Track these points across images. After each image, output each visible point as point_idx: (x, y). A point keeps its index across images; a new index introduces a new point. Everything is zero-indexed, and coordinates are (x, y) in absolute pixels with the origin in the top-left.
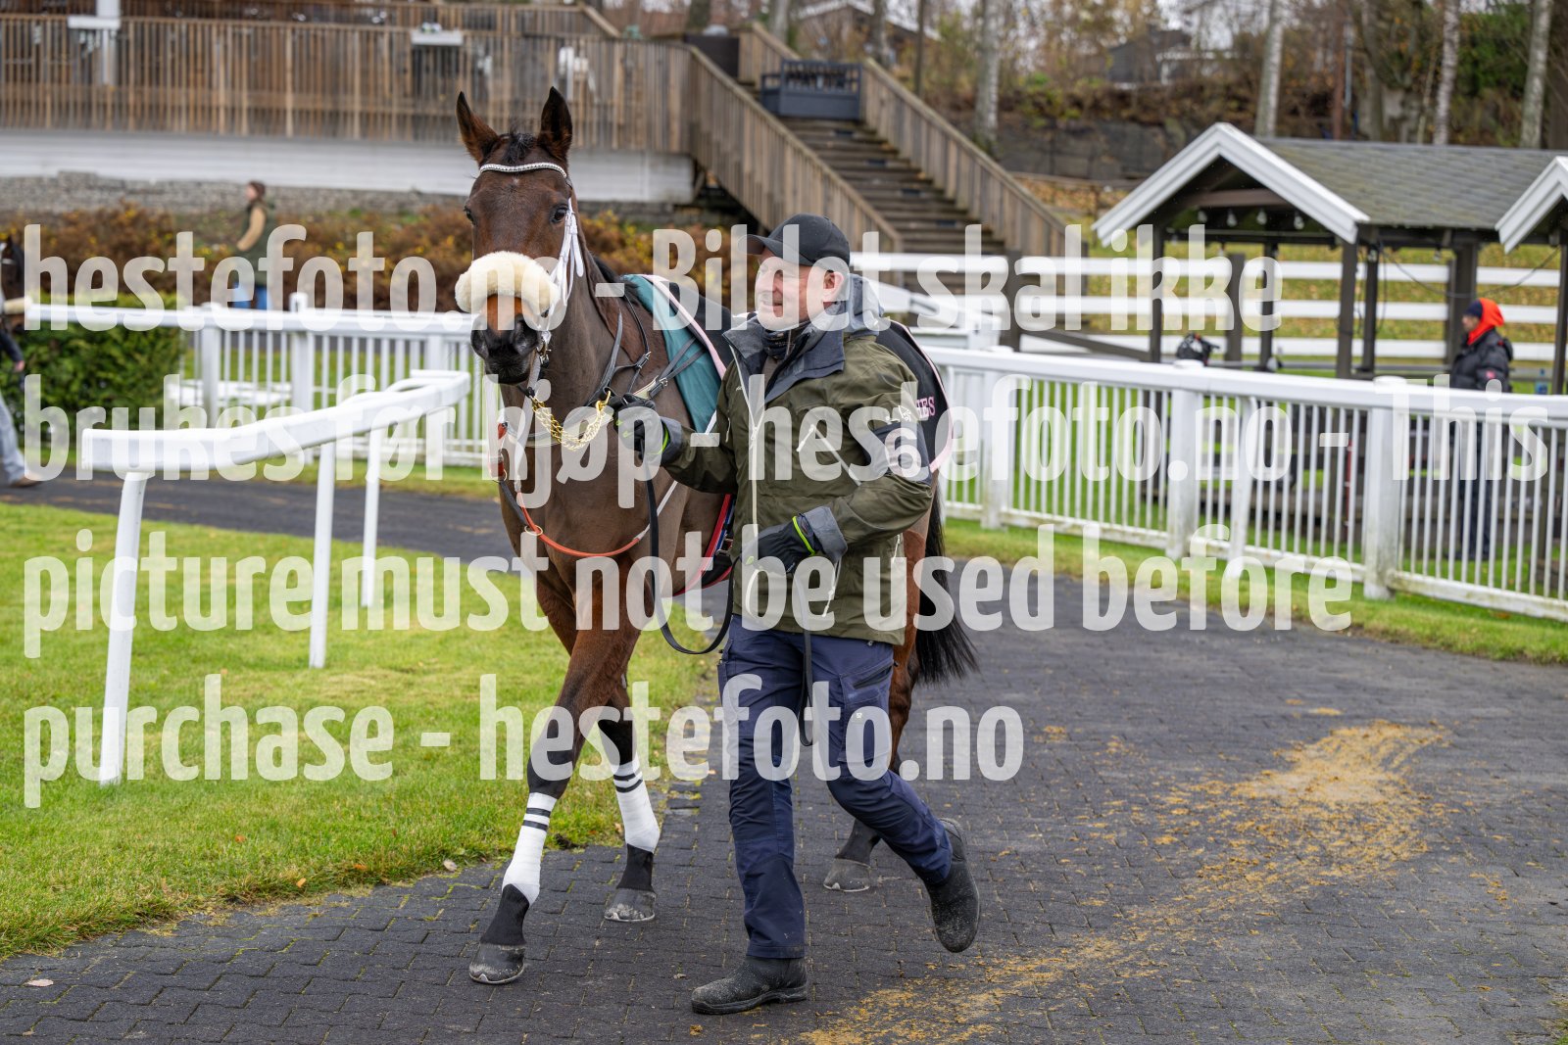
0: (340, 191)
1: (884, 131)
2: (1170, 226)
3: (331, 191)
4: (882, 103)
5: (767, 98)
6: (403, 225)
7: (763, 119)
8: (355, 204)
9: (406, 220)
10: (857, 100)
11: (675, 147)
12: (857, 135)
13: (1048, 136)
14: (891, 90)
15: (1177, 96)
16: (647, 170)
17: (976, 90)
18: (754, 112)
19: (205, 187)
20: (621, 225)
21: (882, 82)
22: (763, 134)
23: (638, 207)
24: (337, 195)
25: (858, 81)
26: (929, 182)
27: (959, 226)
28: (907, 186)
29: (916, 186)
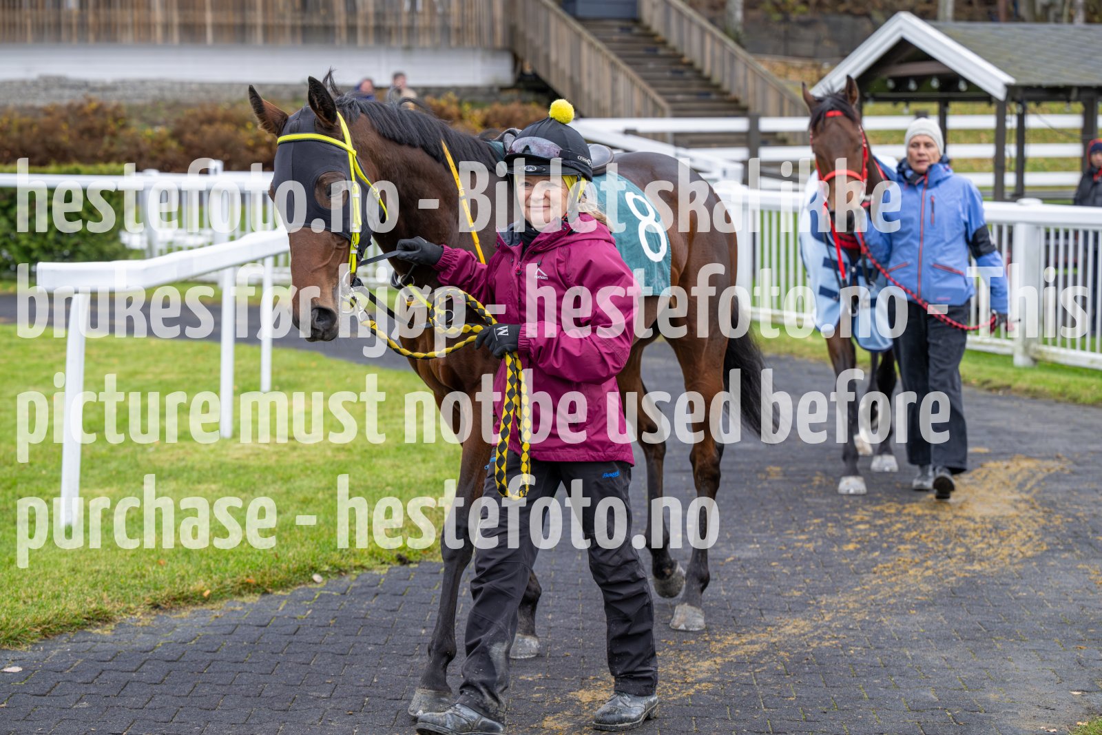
1: (656, 27)
2: (867, 91)
4: (655, 6)
5: (568, 7)
7: (564, 21)
10: (635, 5)
11: (499, 42)
12: (636, 31)
13: (783, 27)
16: (478, 61)
18: (558, 16)
20: (460, 104)
22: (565, 33)
23: (473, 90)
26: (690, 65)
27: (714, 97)
28: (674, 67)
29: (681, 68)
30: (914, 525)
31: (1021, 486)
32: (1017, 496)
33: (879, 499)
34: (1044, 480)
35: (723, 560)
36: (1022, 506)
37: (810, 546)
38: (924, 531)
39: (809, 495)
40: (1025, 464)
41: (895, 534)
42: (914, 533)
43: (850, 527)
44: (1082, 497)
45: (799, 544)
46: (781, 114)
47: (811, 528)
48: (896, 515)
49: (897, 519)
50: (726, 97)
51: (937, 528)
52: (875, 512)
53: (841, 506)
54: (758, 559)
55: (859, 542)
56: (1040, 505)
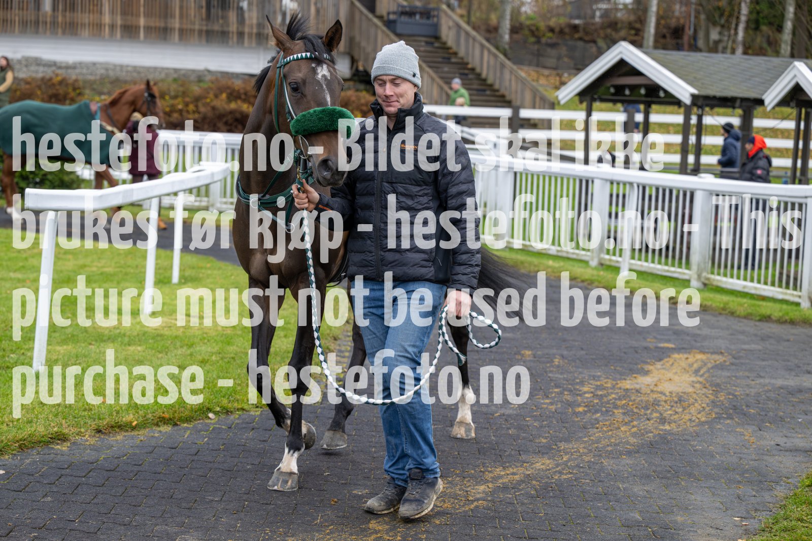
0: (168, 69)
1: (450, 42)
2: (595, 94)
3: (163, 69)
4: (449, 28)
5: (390, 24)
6: (200, 87)
7: (388, 36)
8: (175, 76)
9: (202, 85)
10: (436, 26)
11: (342, 49)
12: (436, 45)
13: (536, 47)
14: (454, 21)
15: (603, 27)
17: (499, 23)
18: (383, 32)
19: (98, 65)
21: (450, 17)
24: (166, 71)
25: (438, 16)
26: (473, 69)
27: (489, 91)
28: (462, 71)
29: (466, 71)
30: (624, 396)
31: (696, 372)
32: (694, 379)
33: (599, 377)
34: (712, 368)
35: (493, 415)
36: (698, 386)
37: (553, 408)
38: (630, 400)
39: (551, 372)
40: (700, 356)
41: (611, 402)
42: (624, 402)
43: (580, 395)
44: (738, 381)
45: (545, 406)
46: (534, 107)
47: (553, 395)
48: (611, 389)
49: (612, 391)
50: (496, 93)
51: (639, 399)
52: (597, 386)
53: (574, 380)
54: (517, 415)
55: (586, 406)
56: (710, 385)
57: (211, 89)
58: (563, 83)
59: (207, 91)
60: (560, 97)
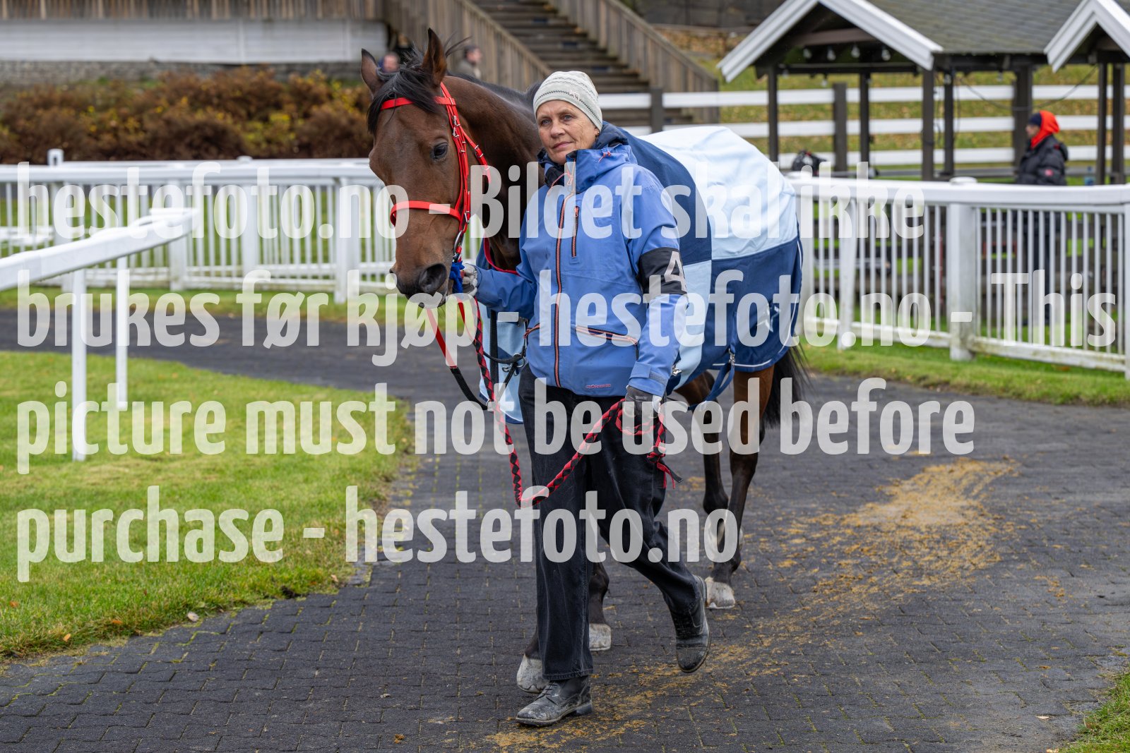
0: (89, 63)
2: (781, 62)
3: (81, 63)
6: (145, 90)
8: (103, 73)
9: (147, 85)
11: (371, 14)
16: (348, 34)
20: (328, 82)
22: (444, 2)
23: (342, 66)
24: (87, 67)
26: (584, 35)
27: (611, 71)
28: (567, 39)
29: (574, 39)
30: (855, 538)
31: (967, 491)
32: (964, 503)
33: (813, 510)
34: (992, 483)
36: (970, 513)
38: (865, 544)
40: (970, 466)
41: (835, 548)
42: (855, 547)
43: (785, 541)
44: (1034, 501)
46: (685, 89)
48: (834, 527)
49: (836, 531)
50: (625, 71)
51: (879, 540)
52: (811, 524)
53: (774, 518)
55: (795, 558)
56: (990, 511)
57: (163, 91)
58: (729, 49)
59: (155, 95)
60: (725, 70)
